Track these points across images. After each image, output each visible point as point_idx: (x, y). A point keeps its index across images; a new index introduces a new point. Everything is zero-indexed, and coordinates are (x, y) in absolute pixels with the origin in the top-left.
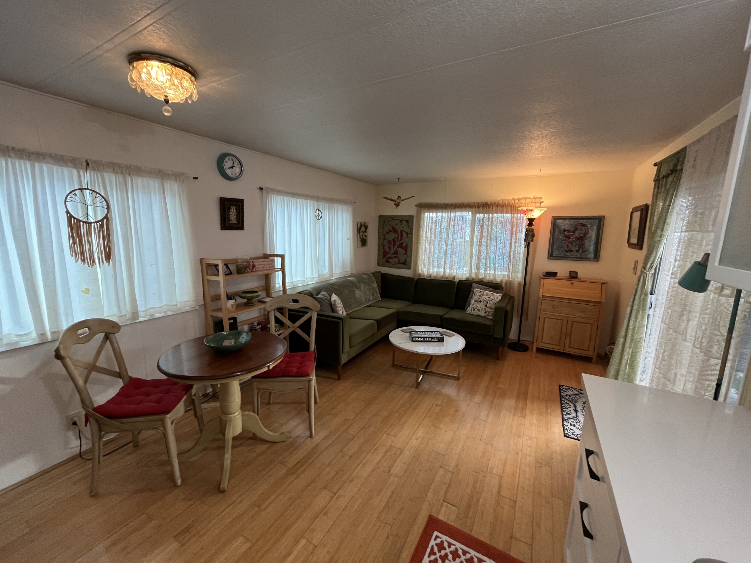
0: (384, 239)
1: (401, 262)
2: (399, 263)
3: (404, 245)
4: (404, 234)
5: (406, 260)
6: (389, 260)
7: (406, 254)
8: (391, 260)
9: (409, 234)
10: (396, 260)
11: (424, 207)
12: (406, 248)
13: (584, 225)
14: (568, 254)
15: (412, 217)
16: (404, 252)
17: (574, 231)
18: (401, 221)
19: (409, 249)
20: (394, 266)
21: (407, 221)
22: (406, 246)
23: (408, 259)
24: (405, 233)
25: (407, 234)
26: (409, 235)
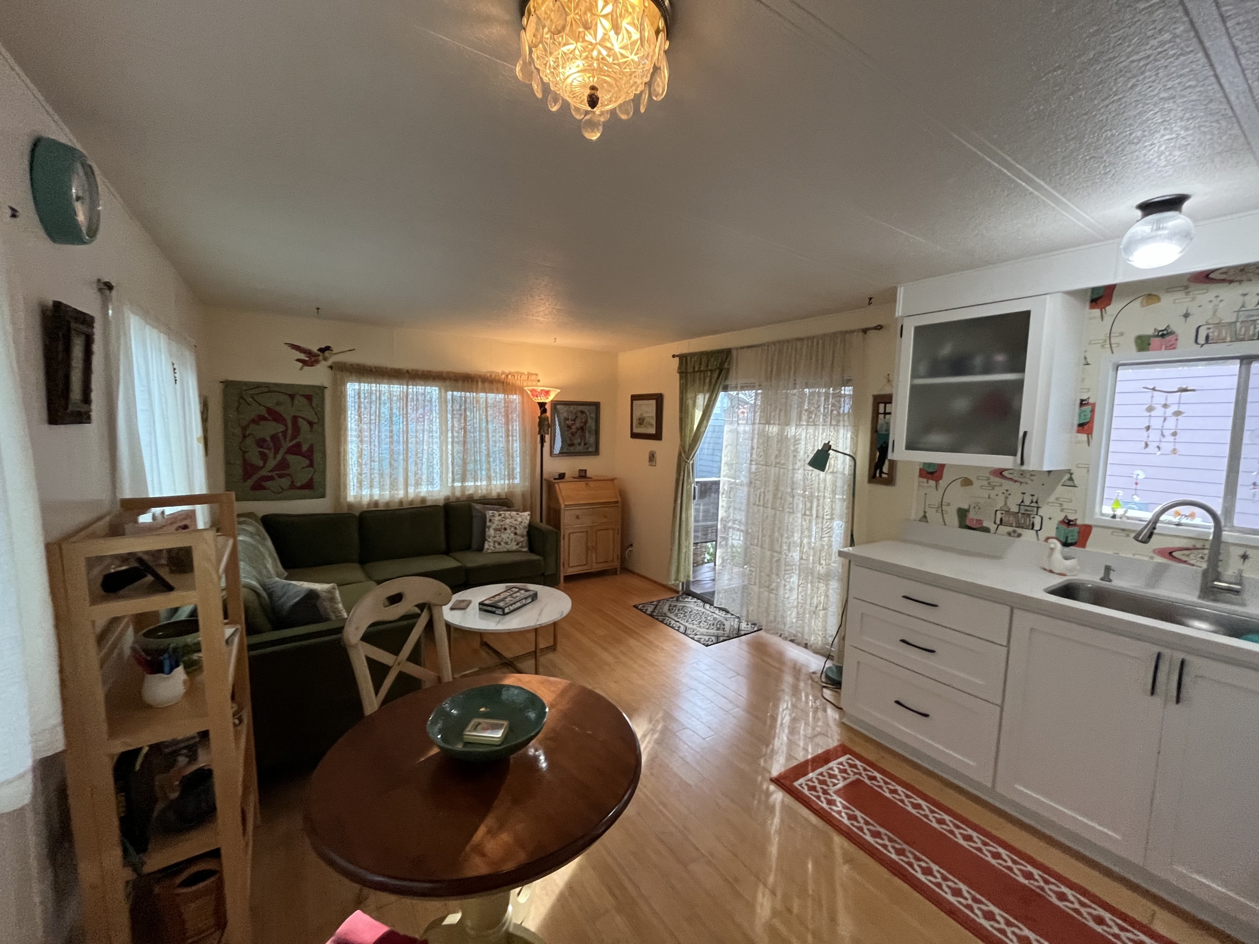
0: (244, 437)
1: (298, 484)
2: (293, 486)
3: (305, 448)
4: (304, 426)
5: (311, 479)
6: (264, 483)
7: (311, 465)
8: (268, 484)
9: (317, 424)
10: (285, 482)
11: (351, 372)
12: (309, 455)
13: (582, 412)
14: (572, 449)
15: (322, 389)
16: (307, 462)
17: (574, 420)
18: (292, 397)
19: (317, 456)
20: (279, 495)
21: (309, 398)
22: (311, 449)
23: (317, 478)
24: (305, 423)
25: (311, 424)
26: (315, 426)
